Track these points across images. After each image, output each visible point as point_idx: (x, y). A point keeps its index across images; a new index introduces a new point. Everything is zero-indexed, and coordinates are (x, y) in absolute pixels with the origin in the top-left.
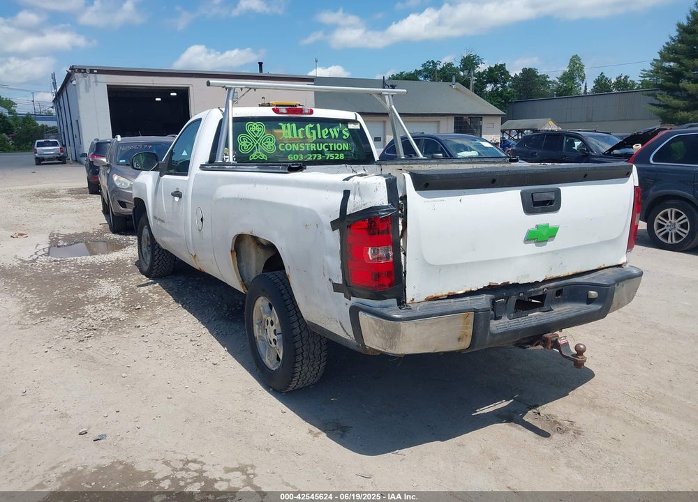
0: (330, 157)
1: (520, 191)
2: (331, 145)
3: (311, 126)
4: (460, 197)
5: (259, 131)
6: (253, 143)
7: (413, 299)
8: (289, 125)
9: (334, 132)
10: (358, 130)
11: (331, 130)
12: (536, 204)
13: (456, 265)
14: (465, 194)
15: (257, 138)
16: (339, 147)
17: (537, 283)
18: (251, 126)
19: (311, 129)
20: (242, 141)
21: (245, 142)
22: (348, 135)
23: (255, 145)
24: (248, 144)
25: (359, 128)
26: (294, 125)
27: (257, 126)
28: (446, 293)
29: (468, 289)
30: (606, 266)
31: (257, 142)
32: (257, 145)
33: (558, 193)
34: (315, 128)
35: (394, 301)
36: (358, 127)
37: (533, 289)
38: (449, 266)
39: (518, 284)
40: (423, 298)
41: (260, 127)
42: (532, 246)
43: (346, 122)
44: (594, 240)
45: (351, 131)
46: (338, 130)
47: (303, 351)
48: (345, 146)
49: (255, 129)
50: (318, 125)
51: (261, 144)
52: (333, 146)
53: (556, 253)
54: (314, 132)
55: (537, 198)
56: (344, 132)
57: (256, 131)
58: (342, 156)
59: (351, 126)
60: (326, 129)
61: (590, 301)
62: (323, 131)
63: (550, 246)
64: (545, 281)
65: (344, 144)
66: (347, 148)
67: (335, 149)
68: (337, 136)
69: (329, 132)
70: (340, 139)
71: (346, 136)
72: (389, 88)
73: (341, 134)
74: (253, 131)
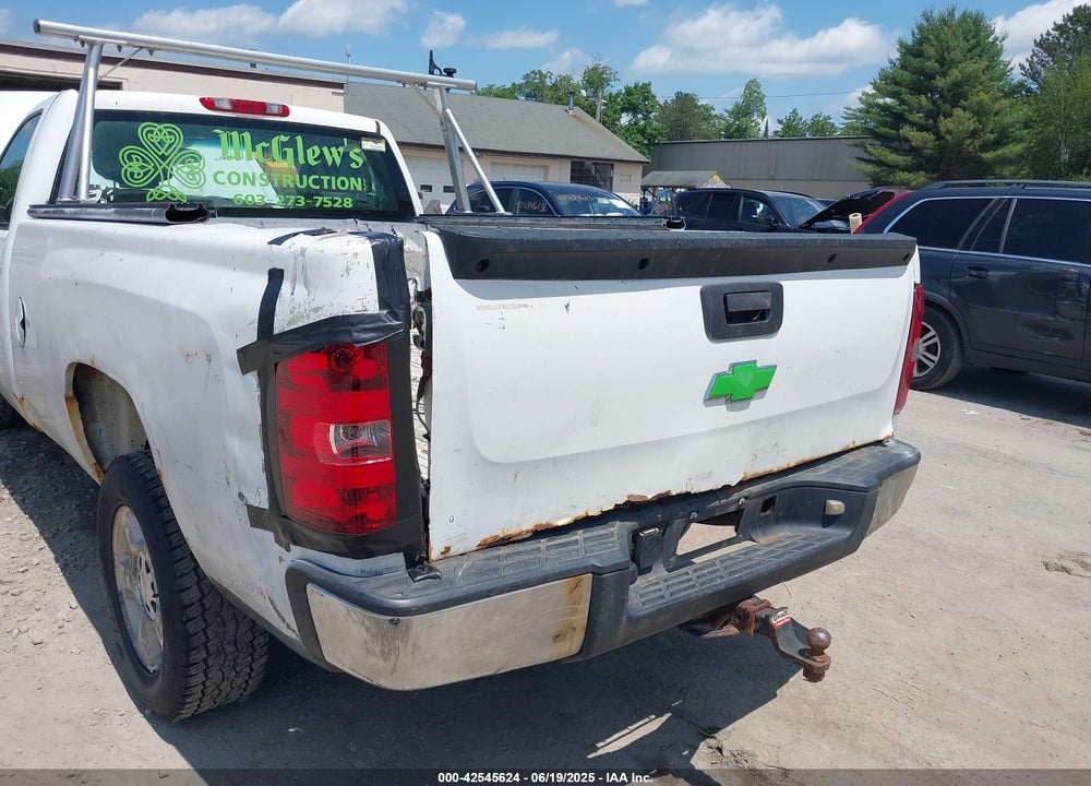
0: (323, 203)
1: (700, 287)
2: (325, 178)
3: (284, 139)
5: (168, 142)
6: (156, 168)
7: (448, 549)
8: (235, 134)
9: (333, 156)
10: (381, 153)
11: (325, 149)
12: (732, 317)
13: (555, 461)
14: (578, 292)
15: (164, 158)
16: (343, 183)
17: (726, 490)
18: (152, 132)
19: (283, 145)
20: (130, 159)
21: (135, 164)
22: (361, 161)
23: (160, 171)
24: (142, 167)
25: (384, 149)
26: (247, 135)
27: (165, 131)
28: (528, 525)
29: (581, 513)
30: (858, 444)
31: (164, 164)
32: (165, 170)
33: (777, 292)
34: (292, 144)
35: (398, 559)
36: (381, 147)
37: (717, 503)
38: (536, 466)
39: (688, 494)
40: (473, 544)
41: (170, 133)
42: (720, 411)
43: (356, 136)
45: (368, 153)
46: (341, 150)
47: (208, 640)
48: (356, 184)
49: (161, 137)
50: (299, 139)
51: (174, 169)
52: (330, 182)
53: (767, 423)
54: (290, 151)
55: (738, 304)
56: (352, 155)
57: (162, 143)
58: (348, 203)
59: (368, 145)
60: (316, 148)
61: (829, 520)
62: (309, 151)
63: (757, 408)
64: (743, 484)
65: (352, 179)
66: (359, 188)
67: (334, 188)
68: (338, 162)
69: (322, 154)
70: (344, 168)
71: (357, 164)
72: (441, 74)
73: (346, 156)
74: (156, 142)
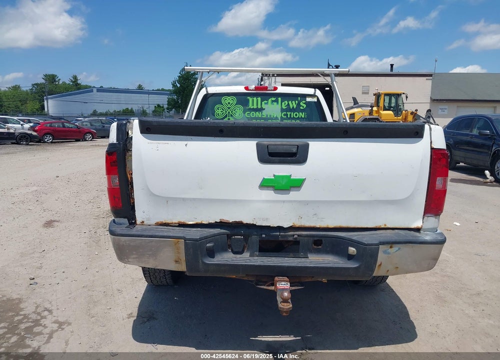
1: (256, 142)
2: (289, 113)
3: (273, 99)
4: (186, 142)
5: (231, 103)
7: (143, 222)
8: (255, 99)
9: (293, 104)
10: (315, 102)
11: (290, 102)
12: (272, 154)
13: (184, 199)
14: (192, 140)
15: (229, 108)
16: (296, 115)
18: (226, 100)
19: (273, 101)
20: (218, 109)
21: (220, 111)
22: (305, 106)
23: (227, 113)
24: (222, 112)
25: (316, 101)
26: (259, 99)
27: (231, 99)
28: (176, 220)
29: (199, 221)
30: (389, 226)
31: (229, 111)
32: (229, 112)
34: (276, 101)
35: (125, 221)
36: (315, 100)
37: (278, 234)
38: (175, 199)
39: (254, 225)
40: (153, 222)
41: (232, 100)
42: (269, 194)
43: (304, 96)
44: (363, 198)
45: (308, 104)
46: (297, 102)
48: (302, 115)
49: (229, 101)
50: (280, 99)
51: (232, 112)
52: (291, 115)
53: (306, 203)
54: (275, 104)
56: (301, 104)
57: (229, 103)
59: (309, 99)
60: (286, 102)
61: (350, 257)
62: (283, 103)
63: (293, 195)
64: (292, 228)
65: (301, 113)
66: (303, 117)
67: (292, 117)
68: (295, 106)
69: (288, 104)
70: (298, 109)
71: (303, 107)
72: (333, 68)
73: (299, 105)
74: (227, 103)
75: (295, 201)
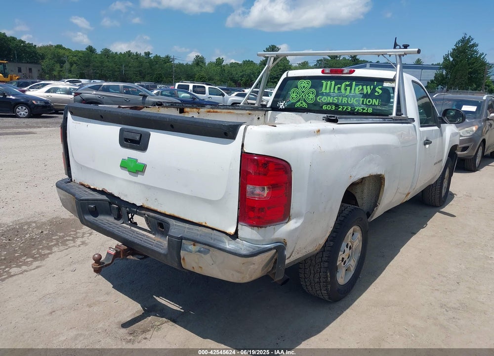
0: (358, 110)
1: (120, 128)
3: (348, 83)
5: (306, 87)
6: (300, 95)
8: (329, 82)
9: (368, 89)
11: (365, 87)
15: (303, 92)
16: (369, 102)
18: (302, 83)
19: (347, 86)
20: (293, 93)
21: (295, 94)
22: (380, 92)
25: (394, 86)
26: (333, 83)
31: (303, 94)
32: (302, 96)
34: (350, 85)
36: (392, 85)
41: (307, 83)
43: (382, 81)
46: (372, 87)
48: (376, 102)
49: (304, 85)
50: (354, 83)
51: (305, 96)
52: (363, 101)
54: (349, 88)
56: (377, 89)
57: (304, 87)
58: (370, 110)
59: (386, 84)
60: (361, 87)
62: (357, 88)
65: (374, 100)
66: (377, 104)
67: (365, 103)
68: (369, 92)
69: (363, 89)
71: (378, 93)
72: (400, 48)
73: (374, 91)
74: (302, 86)
75: (144, 185)
